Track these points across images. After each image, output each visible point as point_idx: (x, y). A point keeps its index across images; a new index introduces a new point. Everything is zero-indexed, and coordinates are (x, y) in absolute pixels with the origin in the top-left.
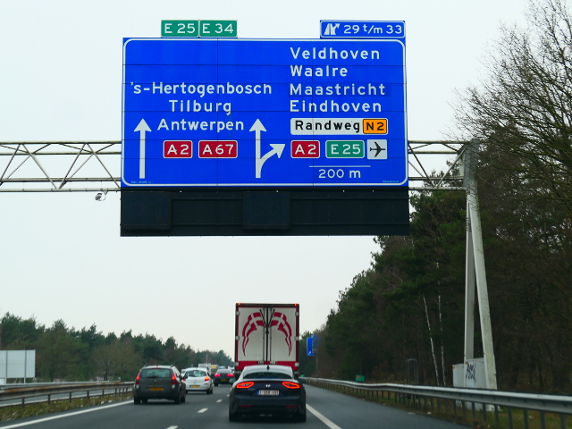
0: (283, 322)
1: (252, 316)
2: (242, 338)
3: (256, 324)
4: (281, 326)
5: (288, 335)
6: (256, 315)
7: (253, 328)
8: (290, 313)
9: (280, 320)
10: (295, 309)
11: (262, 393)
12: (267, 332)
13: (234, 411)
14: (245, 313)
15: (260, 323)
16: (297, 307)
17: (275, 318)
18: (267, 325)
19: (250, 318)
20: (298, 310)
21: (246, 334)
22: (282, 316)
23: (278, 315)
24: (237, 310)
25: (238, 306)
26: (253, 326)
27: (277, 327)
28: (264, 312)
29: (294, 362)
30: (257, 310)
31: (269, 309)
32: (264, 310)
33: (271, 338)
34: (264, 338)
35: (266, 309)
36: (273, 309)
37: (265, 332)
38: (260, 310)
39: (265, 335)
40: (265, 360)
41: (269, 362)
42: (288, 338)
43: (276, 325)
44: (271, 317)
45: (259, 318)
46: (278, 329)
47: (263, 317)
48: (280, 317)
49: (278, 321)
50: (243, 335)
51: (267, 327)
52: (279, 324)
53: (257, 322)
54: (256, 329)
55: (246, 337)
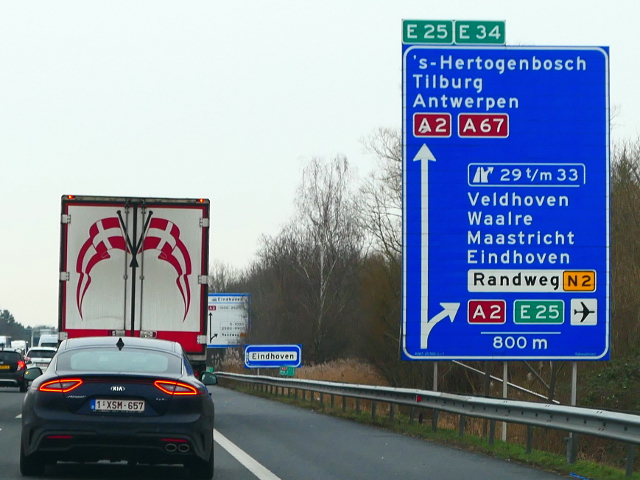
0: (172, 242)
1: (100, 226)
2: (74, 277)
3: (108, 245)
4: (167, 249)
5: (183, 272)
6: (109, 223)
7: (102, 253)
8: (188, 221)
9: (166, 236)
10: (201, 211)
11: (102, 405)
12: (134, 264)
13: (32, 449)
14: (84, 218)
15: (117, 242)
16: (204, 206)
17: (154, 233)
18: (134, 248)
19: (94, 231)
20: (206, 215)
21: (85, 268)
22: (169, 227)
23: (161, 224)
24: (64, 211)
25: (67, 202)
26: (101, 248)
27: (157, 252)
28: (128, 216)
29: (196, 334)
30: (110, 212)
31: (139, 210)
32: (127, 213)
33: (142, 278)
34: (126, 278)
35: (131, 210)
36: (148, 210)
37: (129, 264)
38: (119, 212)
39: (130, 270)
40: (128, 328)
41: (138, 332)
42: (182, 277)
43: (155, 247)
44: (144, 229)
45: (116, 232)
46: (159, 257)
47: (125, 229)
48: (164, 229)
49: (159, 239)
50: (79, 269)
51: (134, 251)
52: (161, 245)
53: (111, 239)
54: (109, 257)
55: (85, 275)
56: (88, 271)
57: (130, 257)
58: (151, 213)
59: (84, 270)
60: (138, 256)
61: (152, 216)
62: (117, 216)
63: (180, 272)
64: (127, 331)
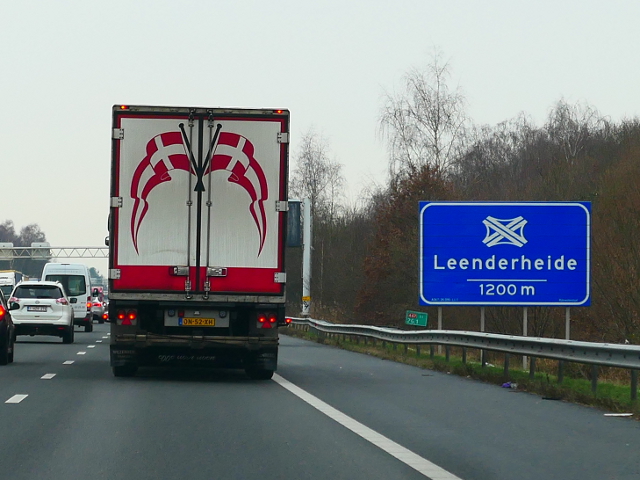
0: (245, 162)
1: (159, 142)
2: (128, 203)
3: (168, 164)
4: (239, 169)
5: (258, 196)
6: (169, 139)
7: (161, 174)
8: (263, 136)
9: (237, 154)
10: (278, 125)
12: (200, 188)
14: (138, 133)
15: (179, 161)
16: (282, 118)
17: (223, 150)
18: (200, 167)
19: (152, 147)
20: (285, 129)
21: (141, 192)
22: (242, 143)
23: (231, 139)
24: (116, 124)
25: (120, 114)
26: (161, 169)
27: (226, 173)
28: (191, 130)
30: (171, 125)
31: (206, 123)
32: (192, 126)
33: (209, 204)
34: (190, 204)
35: (196, 123)
36: (216, 123)
37: (194, 187)
38: (181, 126)
39: (195, 194)
40: (193, 264)
41: (205, 269)
42: (256, 204)
43: (224, 168)
44: (212, 145)
45: (178, 149)
46: (230, 180)
47: (189, 146)
48: (235, 146)
49: (229, 158)
50: (134, 194)
51: (200, 172)
52: (231, 165)
53: (172, 158)
54: (170, 179)
55: (142, 201)
56: (144, 196)
57: (195, 179)
58: (219, 126)
59: (139, 195)
60: (205, 179)
61: (221, 131)
62: (180, 130)
63: (254, 198)
64: (191, 268)
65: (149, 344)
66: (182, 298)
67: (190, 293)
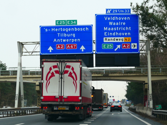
0: (72, 72)
1: (52, 68)
2: (45, 82)
3: (54, 73)
4: (71, 73)
5: (75, 80)
6: (55, 67)
7: (53, 75)
9: (70, 70)
12: (62, 78)
15: (57, 72)
17: (67, 69)
19: (51, 69)
20: (81, 64)
22: (71, 68)
23: (69, 67)
29: (78, 97)
31: (63, 63)
32: (60, 64)
33: (64, 82)
34: (59, 82)
35: (61, 63)
36: (65, 63)
37: (60, 78)
38: (57, 64)
39: (60, 79)
40: (60, 95)
41: (63, 96)
43: (67, 73)
44: (64, 68)
45: (57, 69)
46: (68, 76)
47: (59, 68)
48: (70, 68)
49: (68, 71)
50: (46, 79)
51: (62, 74)
52: (69, 73)
53: (55, 71)
54: (55, 76)
55: (48, 81)
56: (49, 80)
57: (60, 76)
58: (66, 64)
59: (48, 80)
60: (63, 76)
62: (57, 65)
63: (74, 80)
64: (59, 96)
65: (50, 114)
66: (58, 103)
67: (59, 102)
